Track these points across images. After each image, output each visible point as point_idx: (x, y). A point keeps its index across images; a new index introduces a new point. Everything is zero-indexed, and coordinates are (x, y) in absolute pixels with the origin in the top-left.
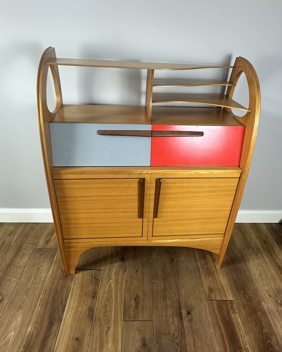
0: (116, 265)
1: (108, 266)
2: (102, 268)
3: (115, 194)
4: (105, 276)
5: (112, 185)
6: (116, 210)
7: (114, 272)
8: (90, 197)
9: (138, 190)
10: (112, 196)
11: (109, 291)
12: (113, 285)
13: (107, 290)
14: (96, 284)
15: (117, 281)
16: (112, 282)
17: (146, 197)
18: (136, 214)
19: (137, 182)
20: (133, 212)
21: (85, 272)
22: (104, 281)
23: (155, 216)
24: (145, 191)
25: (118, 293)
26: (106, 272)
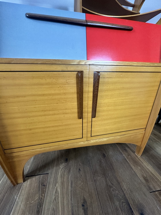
0: (62, 166)
1: (55, 168)
2: (49, 172)
3: (53, 92)
4: (52, 180)
5: (49, 81)
6: (56, 112)
7: (60, 174)
8: (25, 96)
9: (77, 87)
10: (50, 95)
11: (55, 198)
12: (59, 191)
13: (53, 197)
14: (43, 192)
15: (63, 183)
16: (58, 185)
17: (85, 95)
18: (76, 115)
19: (75, 76)
20: (73, 113)
21: (34, 179)
22: (51, 186)
23: (94, 115)
24: (84, 87)
25: (65, 199)
26: (53, 175)
